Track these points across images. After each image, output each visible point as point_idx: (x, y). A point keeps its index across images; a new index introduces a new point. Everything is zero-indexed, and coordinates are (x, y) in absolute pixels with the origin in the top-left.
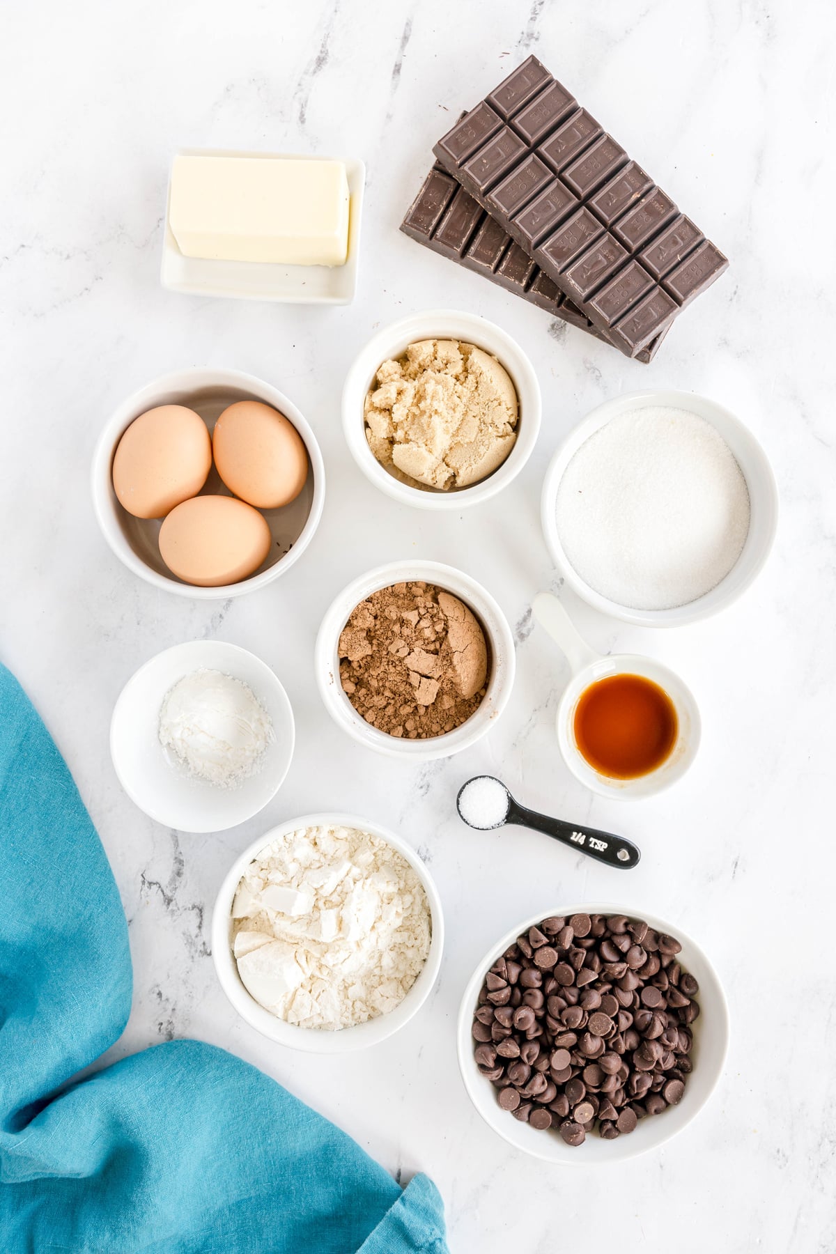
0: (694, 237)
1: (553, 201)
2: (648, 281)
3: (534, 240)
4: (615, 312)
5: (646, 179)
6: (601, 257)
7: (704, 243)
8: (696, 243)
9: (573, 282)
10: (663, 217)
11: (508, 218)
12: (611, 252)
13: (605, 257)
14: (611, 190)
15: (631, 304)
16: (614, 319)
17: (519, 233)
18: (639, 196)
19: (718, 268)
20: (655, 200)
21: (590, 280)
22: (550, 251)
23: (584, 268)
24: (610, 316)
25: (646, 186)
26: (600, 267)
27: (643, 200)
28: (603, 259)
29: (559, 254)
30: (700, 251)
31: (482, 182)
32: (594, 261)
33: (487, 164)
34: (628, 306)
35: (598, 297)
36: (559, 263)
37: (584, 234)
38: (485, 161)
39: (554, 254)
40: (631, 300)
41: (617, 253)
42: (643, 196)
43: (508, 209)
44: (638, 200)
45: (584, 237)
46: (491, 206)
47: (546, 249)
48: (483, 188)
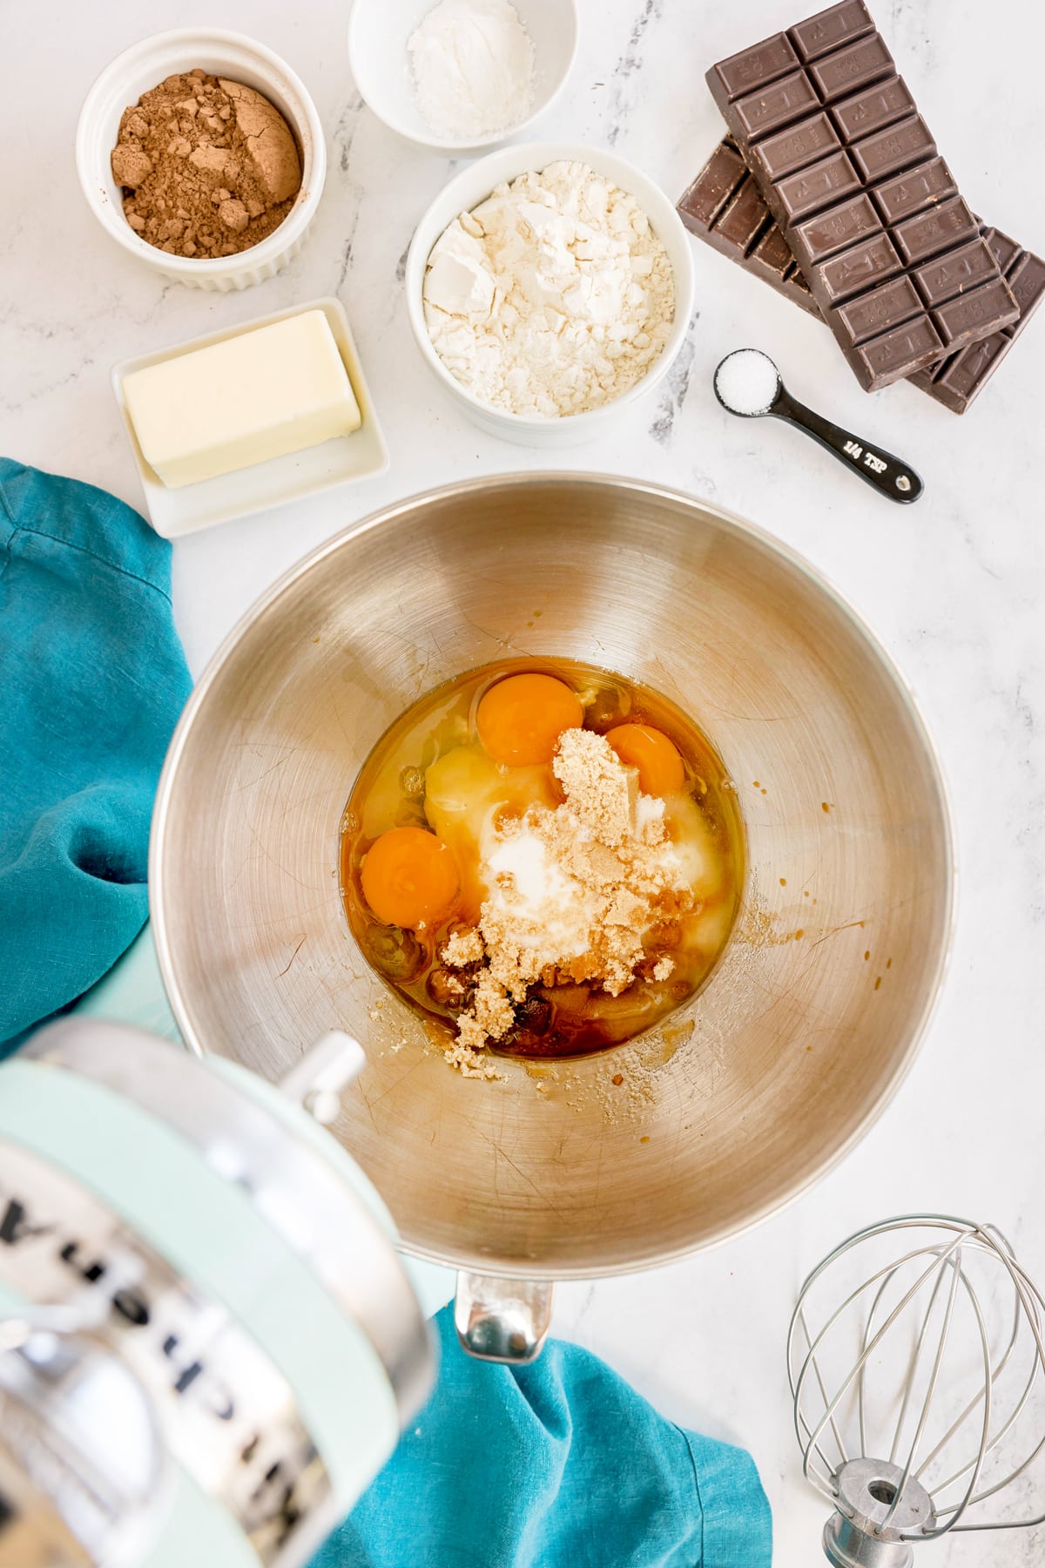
0: (986, 270)
1: (831, 177)
2: (916, 305)
3: (794, 214)
4: (866, 330)
5: (950, 182)
6: (867, 260)
7: (997, 279)
8: (986, 277)
9: (825, 279)
10: (957, 234)
11: (771, 180)
12: (882, 257)
13: (873, 261)
14: (904, 184)
15: (887, 326)
16: (861, 337)
17: (779, 203)
18: (935, 200)
19: (1005, 315)
20: (954, 211)
21: (846, 282)
22: (810, 236)
23: (843, 267)
24: (857, 333)
25: (948, 191)
26: (862, 271)
27: (939, 207)
28: (870, 263)
29: (818, 241)
30: (988, 286)
31: (752, 127)
32: (859, 261)
33: (764, 107)
34: (883, 327)
35: (849, 306)
36: (815, 251)
37: (856, 227)
38: (764, 104)
39: (813, 240)
40: (888, 321)
41: (888, 261)
42: (939, 202)
43: (774, 170)
44: (932, 205)
45: (854, 230)
46: (755, 160)
47: (805, 231)
48: (752, 135)
